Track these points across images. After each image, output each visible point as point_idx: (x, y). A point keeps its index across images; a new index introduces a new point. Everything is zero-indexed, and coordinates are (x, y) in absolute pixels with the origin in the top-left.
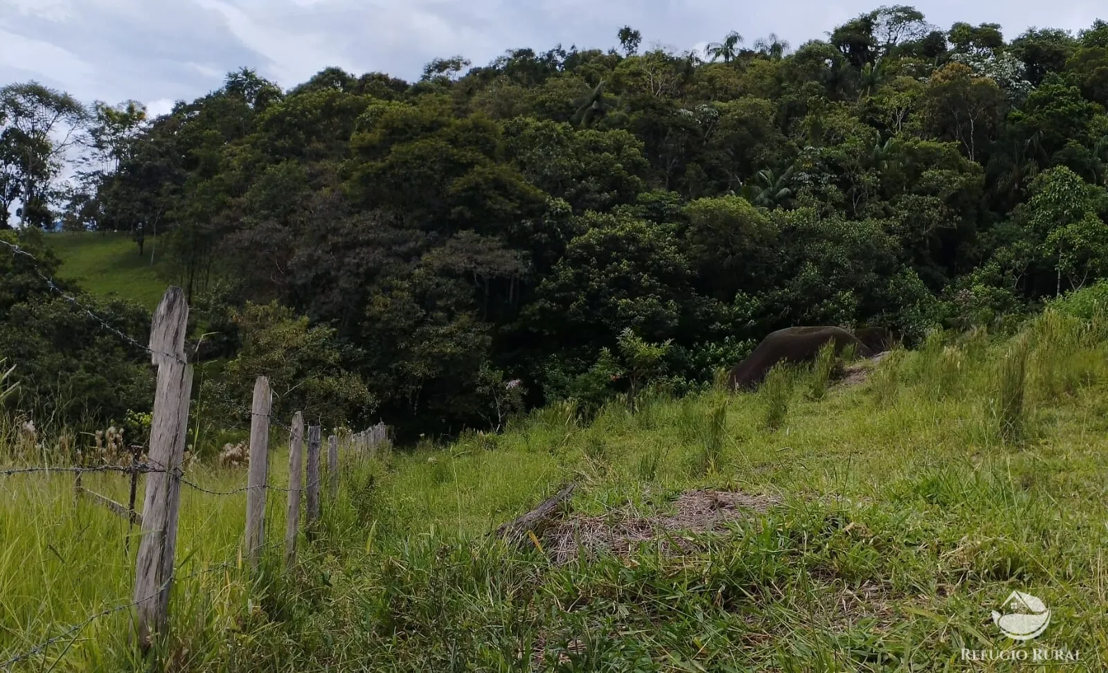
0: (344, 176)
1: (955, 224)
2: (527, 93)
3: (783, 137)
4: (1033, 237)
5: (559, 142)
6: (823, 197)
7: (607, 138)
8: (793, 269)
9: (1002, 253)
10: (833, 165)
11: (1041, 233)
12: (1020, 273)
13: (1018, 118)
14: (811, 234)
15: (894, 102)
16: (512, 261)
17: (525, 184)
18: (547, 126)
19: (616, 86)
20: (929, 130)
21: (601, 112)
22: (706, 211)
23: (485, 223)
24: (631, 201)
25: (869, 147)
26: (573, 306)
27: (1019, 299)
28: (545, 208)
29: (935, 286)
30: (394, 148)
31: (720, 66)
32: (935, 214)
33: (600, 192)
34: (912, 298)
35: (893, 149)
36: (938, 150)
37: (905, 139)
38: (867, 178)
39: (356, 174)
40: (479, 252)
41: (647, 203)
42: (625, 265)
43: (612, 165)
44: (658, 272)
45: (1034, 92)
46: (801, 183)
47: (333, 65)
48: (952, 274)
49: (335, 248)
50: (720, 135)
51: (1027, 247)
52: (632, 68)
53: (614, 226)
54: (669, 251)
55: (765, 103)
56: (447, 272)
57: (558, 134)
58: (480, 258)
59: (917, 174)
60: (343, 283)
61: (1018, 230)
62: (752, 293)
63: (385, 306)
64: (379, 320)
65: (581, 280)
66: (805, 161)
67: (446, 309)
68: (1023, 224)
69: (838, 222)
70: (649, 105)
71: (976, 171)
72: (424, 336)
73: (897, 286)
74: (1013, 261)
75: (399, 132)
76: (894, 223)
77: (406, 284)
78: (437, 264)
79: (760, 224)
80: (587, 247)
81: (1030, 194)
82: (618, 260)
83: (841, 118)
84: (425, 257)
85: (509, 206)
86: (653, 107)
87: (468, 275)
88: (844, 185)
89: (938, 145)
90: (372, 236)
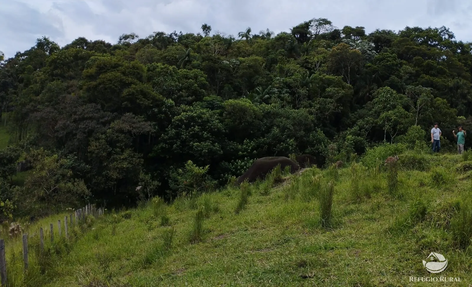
0: (81, 88)
1: (340, 110)
2: (159, 52)
3: (268, 72)
4: (374, 116)
5: (171, 75)
6: (282, 99)
7: (191, 73)
8: (269, 129)
9: (360, 122)
10: (288, 85)
11: (378, 114)
12: (368, 130)
13: (369, 66)
14: (277, 115)
15: (316, 59)
16: (148, 127)
17: (154, 93)
18: (166, 67)
19: (198, 50)
20: (330, 71)
21: (189, 61)
22: (231, 105)
23: (137, 110)
24: (201, 100)
25: (304, 78)
26: (175, 146)
27: (367, 141)
28: (164, 103)
29: (330, 136)
30: (101, 76)
31: (243, 42)
32: (331, 106)
33: (188, 97)
34: (319, 142)
35: (315, 78)
36: (334, 79)
37: (320, 75)
38: (303, 91)
39: (85, 87)
40: (134, 123)
41: (207, 101)
42: (196, 128)
43: (193, 85)
44: (211, 131)
45: (377, 56)
46: (274, 93)
48: (338, 131)
49: (75, 121)
50: (241, 72)
51: (371, 120)
52: (206, 42)
53: (192, 112)
54: (216, 123)
55: (260, 58)
56: (121, 131)
57: (171, 71)
58: (134, 126)
59: (323, 89)
60: (78, 136)
61: (368, 113)
62: (251, 139)
63: (96, 146)
64: (94, 153)
65: (178, 135)
66: (276, 84)
67: (121, 148)
68: (370, 110)
69: (289, 110)
70: (209, 59)
71: (350, 88)
72: (115, 160)
73: (314, 136)
74: (365, 126)
75: (103, 68)
76: (313, 110)
77: (104, 136)
78: (117, 127)
79: (254, 111)
80: (181, 120)
81: (373, 98)
82: (194, 126)
83: (292, 66)
84: (112, 125)
85: (147, 103)
86: (212, 60)
87: (129, 132)
88: (293, 94)
89: (334, 77)
90: (91, 115)
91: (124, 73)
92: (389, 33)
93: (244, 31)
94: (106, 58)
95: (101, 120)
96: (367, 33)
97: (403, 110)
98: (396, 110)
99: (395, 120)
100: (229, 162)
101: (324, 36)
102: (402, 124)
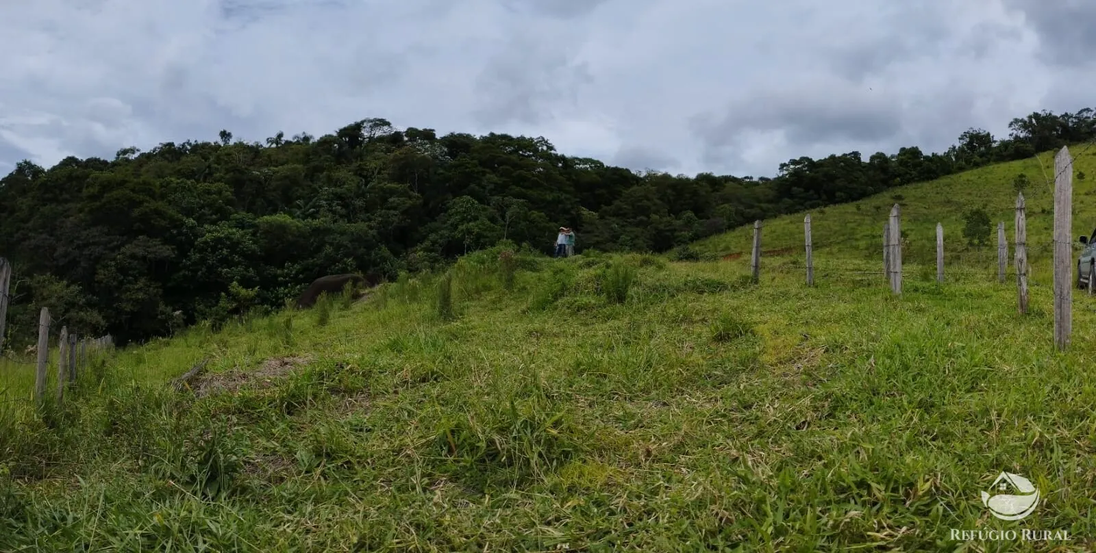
0: (81, 211)
1: (407, 223)
2: (171, 166)
3: (310, 183)
4: (450, 229)
5: (189, 190)
6: (334, 212)
7: (214, 187)
8: (319, 249)
9: (432, 237)
10: (339, 197)
11: (454, 226)
12: (443, 246)
13: (442, 174)
14: (328, 231)
15: (373, 165)
16: (167, 251)
17: (172, 211)
18: (182, 182)
19: (218, 160)
20: (392, 180)
21: (210, 174)
22: (267, 222)
23: (151, 232)
24: (227, 219)
25: (359, 187)
26: (200, 273)
27: (443, 257)
28: (183, 224)
29: (396, 254)
30: (106, 195)
31: (273, 148)
32: (395, 219)
33: (211, 215)
34: (384, 260)
35: (373, 188)
36: (397, 188)
37: (379, 183)
38: (359, 203)
39: (86, 209)
41: (236, 220)
42: (225, 252)
43: (217, 200)
44: (243, 254)
45: (452, 162)
46: (321, 206)
47: (70, 155)
48: (406, 247)
49: (78, 247)
50: (274, 184)
51: (447, 233)
52: (226, 151)
53: (219, 232)
54: (248, 243)
55: (300, 166)
56: (133, 256)
57: (189, 186)
58: (149, 250)
59: (385, 200)
60: (83, 264)
61: (442, 225)
62: (294, 262)
63: (105, 275)
64: (102, 282)
65: (203, 261)
66: (322, 195)
67: (133, 276)
68: (445, 223)
69: (343, 224)
70: (235, 169)
71: (418, 198)
73: (376, 254)
74: (439, 240)
75: (107, 187)
76: (373, 224)
77: (113, 263)
78: (128, 253)
79: (297, 226)
80: (206, 243)
81: (448, 209)
82: (221, 249)
83: (342, 173)
84: (123, 249)
85: (163, 223)
86: (238, 170)
87: (144, 258)
88: (345, 206)
89: (396, 186)
90: (97, 240)
91: (133, 190)
92: (468, 136)
93: (274, 136)
94: (107, 175)
95: (109, 246)
96: (438, 136)
97: (488, 222)
98: (478, 222)
99: (478, 233)
100: (268, 290)
101: (381, 139)
102: (487, 237)
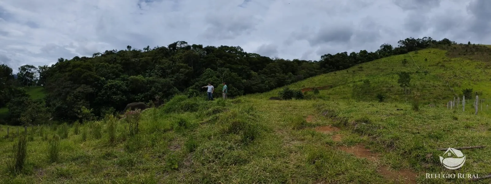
1: (186, 78)
7: (116, 66)
8: (150, 89)
9: (196, 83)
10: (162, 68)
11: (205, 79)
13: (202, 60)
14: (154, 82)
15: (177, 57)
16: (92, 90)
17: (96, 75)
20: (183, 62)
21: (115, 61)
22: (132, 79)
24: (119, 77)
25: (170, 65)
26: (104, 98)
28: (100, 79)
29: (181, 90)
32: (182, 77)
33: (112, 76)
34: (175, 92)
35: (175, 65)
36: (184, 65)
37: (178, 64)
38: (169, 71)
40: (85, 88)
41: (121, 78)
42: (114, 90)
43: (116, 71)
44: (122, 91)
45: (207, 56)
46: (155, 72)
49: (62, 88)
50: (140, 64)
51: (201, 82)
53: (113, 82)
54: (124, 87)
56: (80, 92)
57: (105, 65)
59: (179, 70)
60: (63, 94)
61: (200, 79)
62: (141, 93)
63: (70, 98)
64: (69, 101)
65: (106, 93)
66: (156, 68)
67: (80, 99)
69: (160, 79)
71: (192, 69)
73: (172, 90)
75: (75, 67)
76: (173, 79)
77: (73, 94)
78: (79, 90)
79: (144, 80)
80: (107, 86)
81: (203, 73)
83: (165, 60)
84: (77, 89)
86: (126, 60)
87: (84, 93)
88: (164, 72)
90: (69, 86)
95: (72, 88)
96: (203, 47)
98: (212, 78)
101: (183, 48)
102: (216, 83)
